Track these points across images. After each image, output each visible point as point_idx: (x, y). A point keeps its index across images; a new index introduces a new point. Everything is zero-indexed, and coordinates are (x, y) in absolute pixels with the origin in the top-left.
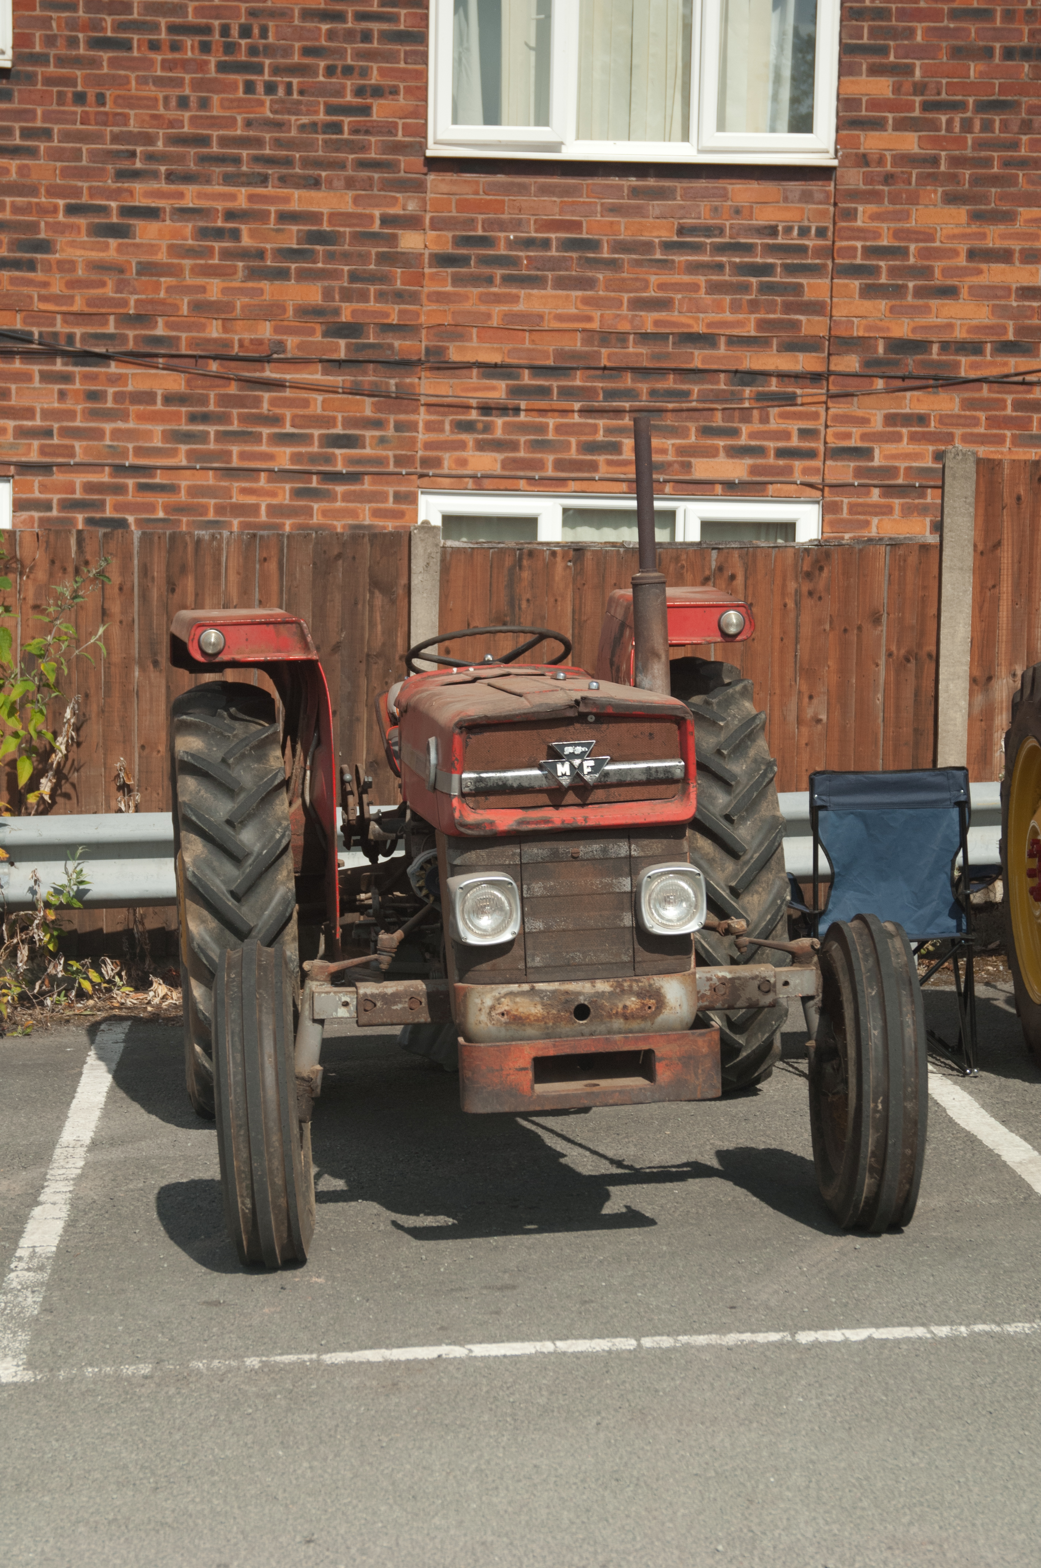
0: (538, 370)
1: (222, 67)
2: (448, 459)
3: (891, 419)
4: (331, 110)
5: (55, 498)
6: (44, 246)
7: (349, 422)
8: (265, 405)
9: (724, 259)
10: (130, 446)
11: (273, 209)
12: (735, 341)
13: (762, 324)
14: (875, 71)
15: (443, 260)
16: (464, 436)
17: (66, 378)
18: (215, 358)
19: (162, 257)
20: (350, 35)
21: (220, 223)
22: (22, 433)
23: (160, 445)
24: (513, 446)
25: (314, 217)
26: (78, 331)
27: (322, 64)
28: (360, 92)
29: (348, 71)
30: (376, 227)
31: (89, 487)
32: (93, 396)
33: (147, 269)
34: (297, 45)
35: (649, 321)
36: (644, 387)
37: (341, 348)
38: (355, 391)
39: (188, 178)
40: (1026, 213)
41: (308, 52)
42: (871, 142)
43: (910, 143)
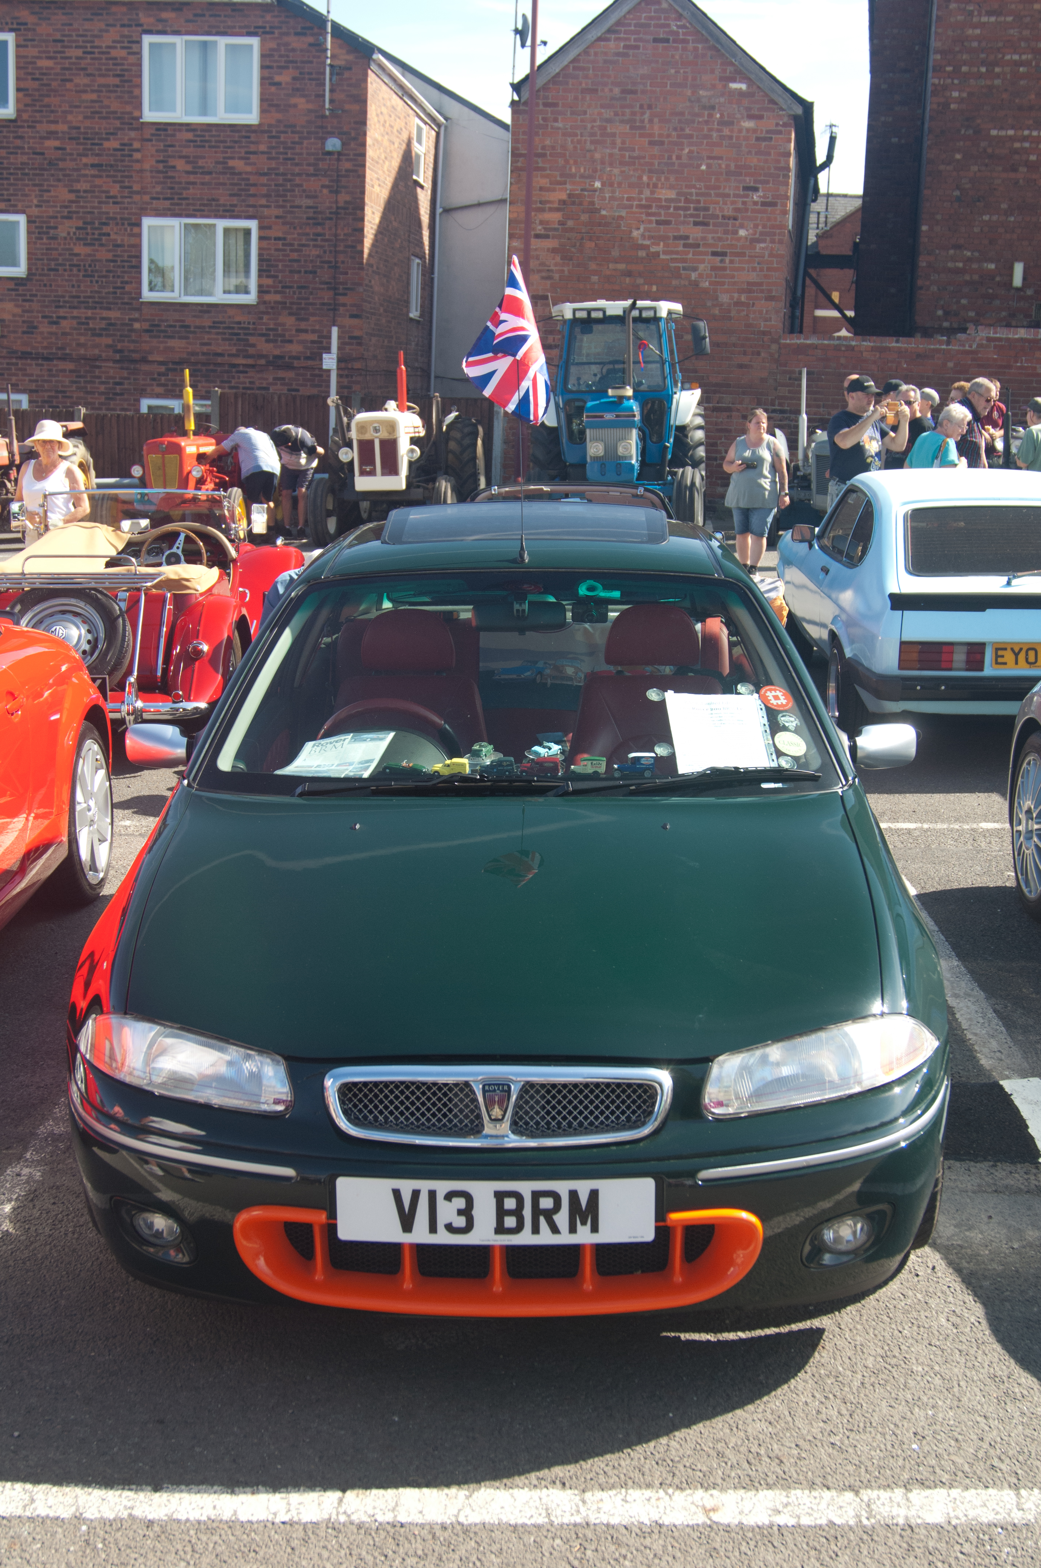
0: (174, 363)
1: (84, 276)
2: (149, 389)
3: (275, 379)
4: (114, 288)
5: (40, 399)
6: (36, 327)
7: (121, 378)
8: (97, 373)
9: (226, 331)
10: (60, 385)
11: (98, 316)
12: (230, 355)
13: (238, 350)
14: (268, 277)
15: (147, 331)
16: (153, 382)
17: (42, 365)
18: (83, 359)
19: (68, 330)
20: (119, 267)
21: (83, 321)
22: (30, 381)
24: (167, 385)
25: (110, 319)
26: (45, 352)
27: (111, 275)
28: (122, 283)
29: (119, 277)
30: (127, 321)
31: (49, 397)
32: (50, 370)
33: (64, 334)
34: (104, 269)
35: (205, 349)
36: (204, 368)
37: (118, 357)
38: (122, 368)
39: (74, 308)
40: (312, 319)
41: (108, 271)
42: (267, 297)
43: (278, 298)
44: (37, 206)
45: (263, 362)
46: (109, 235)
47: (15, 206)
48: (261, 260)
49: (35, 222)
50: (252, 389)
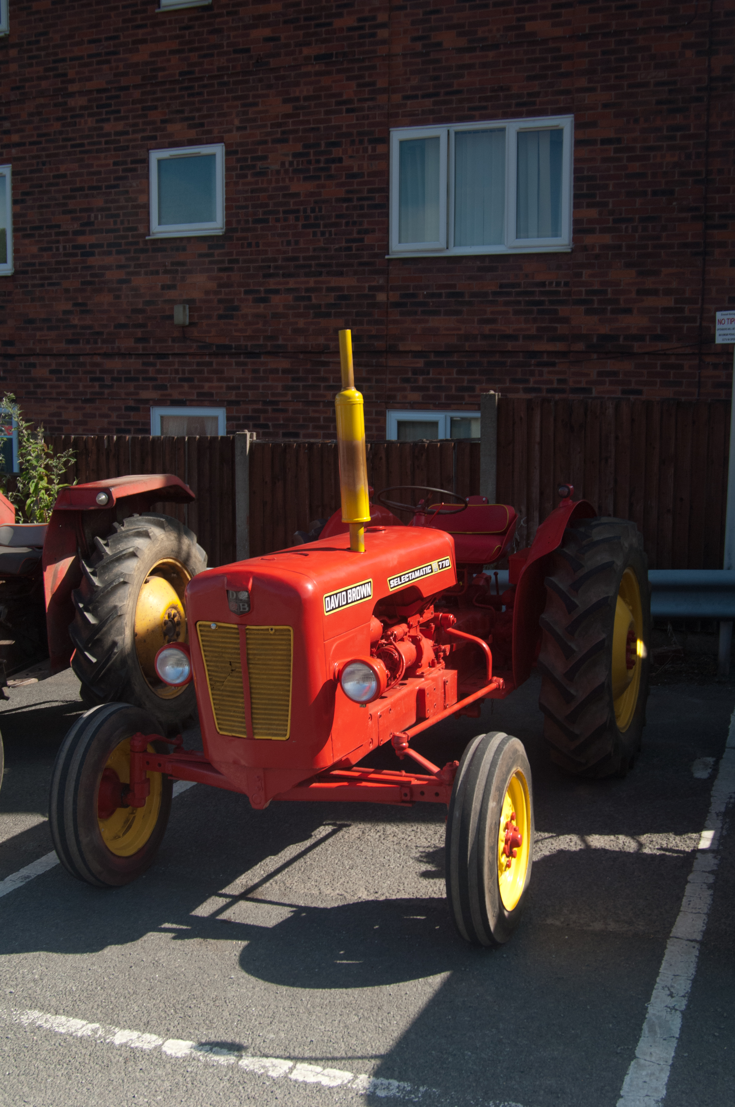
0: (437, 353)
1: (304, 226)
2: (399, 396)
3: (600, 374)
4: (348, 241)
5: (242, 415)
6: (236, 309)
8: (322, 373)
9: (521, 299)
10: (270, 392)
11: (324, 286)
12: (526, 338)
13: (539, 329)
14: (589, 205)
15: (396, 305)
16: (406, 385)
17: (245, 364)
18: (302, 352)
19: (281, 310)
20: (355, 208)
21: (303, 294)
22: (229, 388)
23: (281, 392)
24: (427, 389)
25: (341, 289)
26: (249, 344)
27: (344, 221)
28: (359, 232)
29: (354, 223)
30: (366, 292)
31: (255, 411)
32: (256, 371)
33: (276, 316)
34: (334, 214)
35: (487, 329)
36: (485, 360)
39: (290, 275)
40: (665, 271)
41: (338, 216)
42: (589, 240)
43: (607, 239)
44: (239, 129)
45: (580, 346)
46: (340, 160)
47: (210, 132)
48: (578, 178)
49: (236, 152)
50: (563, 391)
